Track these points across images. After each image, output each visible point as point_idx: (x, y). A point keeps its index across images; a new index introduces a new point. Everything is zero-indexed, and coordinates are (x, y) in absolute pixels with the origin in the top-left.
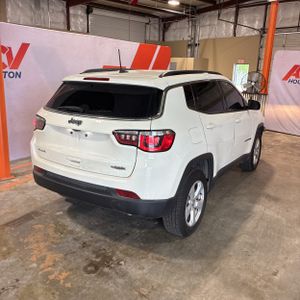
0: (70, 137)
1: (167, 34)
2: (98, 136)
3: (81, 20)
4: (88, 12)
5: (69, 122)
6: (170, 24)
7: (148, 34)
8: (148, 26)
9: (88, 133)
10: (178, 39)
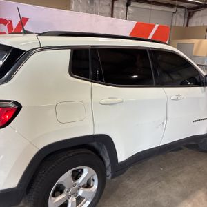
1: (190, 20)
3: (122, 11)
4: (128, 5)
6: (193, 13)
7: (174, 21)
8: (175, 14)
10: (199, 25)
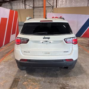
0: (42, 44)
2: (56, 42)
5: (44, 38)
9: (51, 42)
